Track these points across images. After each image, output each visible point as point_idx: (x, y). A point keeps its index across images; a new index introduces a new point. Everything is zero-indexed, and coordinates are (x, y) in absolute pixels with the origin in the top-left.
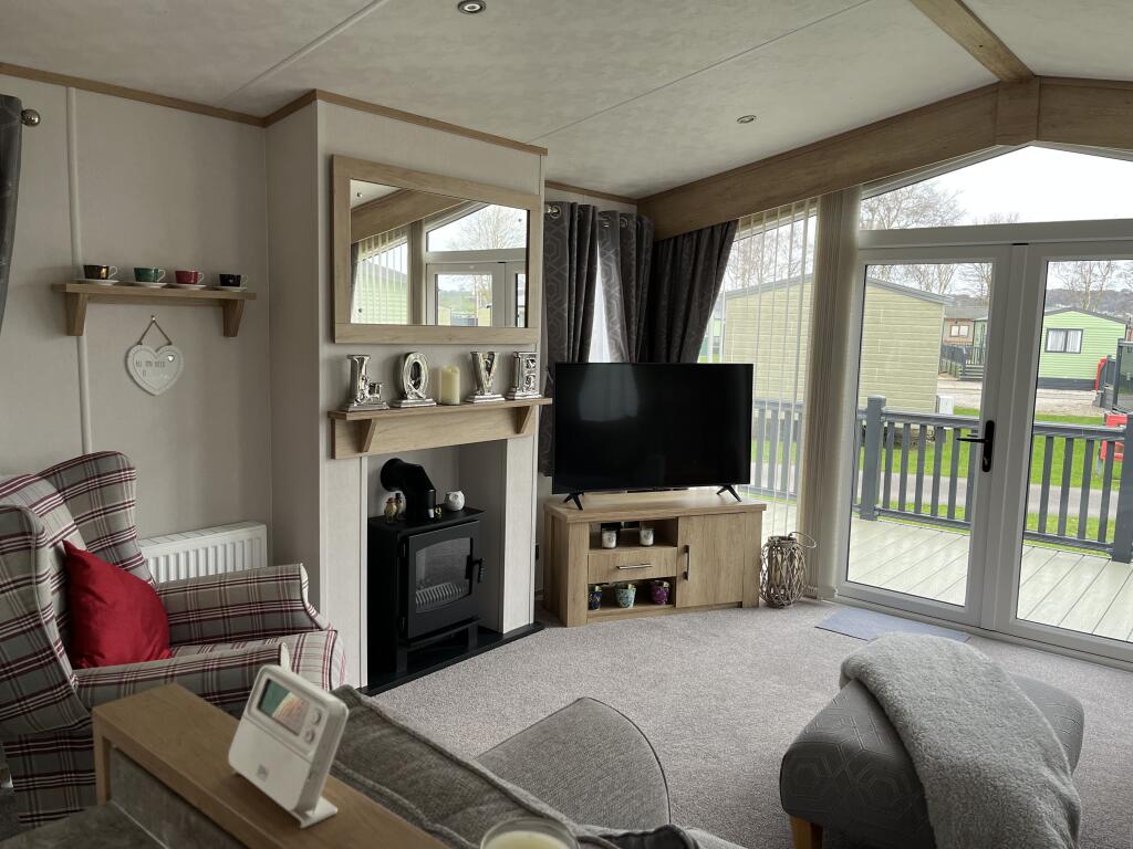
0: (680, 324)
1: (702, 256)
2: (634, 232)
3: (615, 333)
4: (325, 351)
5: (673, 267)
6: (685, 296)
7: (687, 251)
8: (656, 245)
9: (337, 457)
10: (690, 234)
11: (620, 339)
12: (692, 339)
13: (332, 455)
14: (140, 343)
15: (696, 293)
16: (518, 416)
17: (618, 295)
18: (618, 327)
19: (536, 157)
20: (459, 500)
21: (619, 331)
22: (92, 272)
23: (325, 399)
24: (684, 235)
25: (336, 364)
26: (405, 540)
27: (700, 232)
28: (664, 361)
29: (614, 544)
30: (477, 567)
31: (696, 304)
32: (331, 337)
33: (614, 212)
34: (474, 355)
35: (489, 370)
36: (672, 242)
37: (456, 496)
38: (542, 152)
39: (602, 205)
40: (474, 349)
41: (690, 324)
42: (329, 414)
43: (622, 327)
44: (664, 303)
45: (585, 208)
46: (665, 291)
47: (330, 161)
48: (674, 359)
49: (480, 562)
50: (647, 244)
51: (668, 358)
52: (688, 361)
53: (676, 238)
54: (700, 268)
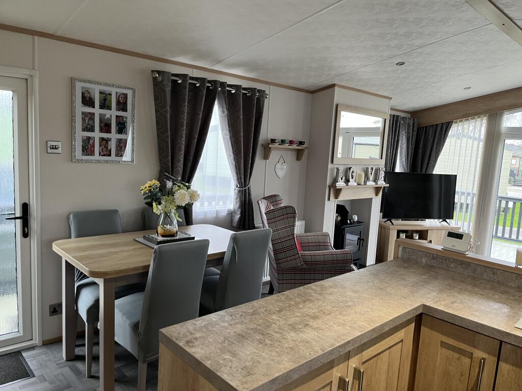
0: (427, 159)
1: (437, 134)
2: (412, 125)
3: (403, 161)
4: (330, 166)
5: (425, 138)
6: (429, 148)
7: (431, 132)
8: (418, 129)
9: (331, 200)
10: (433, 126)
11: (404, 163)
12: (431, 165)
13: (329, 200)
14: (278, 162)
15: (435, 148)
16: (377, 190)
17: (405, 147)
18: (404, 159)
19: (388, 100)
20: (356, 218)
21: (404, 161)
22: (273, 141)
23: (329, 182)
24: (430, 126)
25: (332, 170)
26: (344, 229)
27: (437, 125)
28: (419, 172)
29: (417, 238)
30: (362, 241)
31: (434, 152)
32: (332, 162)
33: (406, 118)
34: (367, 168)
35: (371, 174)
36: (425, 128)
37: (355, 217)
38: (391, 98)
39: (402, 115)
40: (367, 166)
41: (431, 159)
42: (329, 186)
43: (406, 160)
44: (420, 151)
45: (398, 116)
46: (421, 146)
47: (337, 106)
48: (424, 172)
49: (363, 240)
50: (416, 129)
51: (421, 171)
52: (430, 173)
53: (426, 127)
54: (436, 139)
